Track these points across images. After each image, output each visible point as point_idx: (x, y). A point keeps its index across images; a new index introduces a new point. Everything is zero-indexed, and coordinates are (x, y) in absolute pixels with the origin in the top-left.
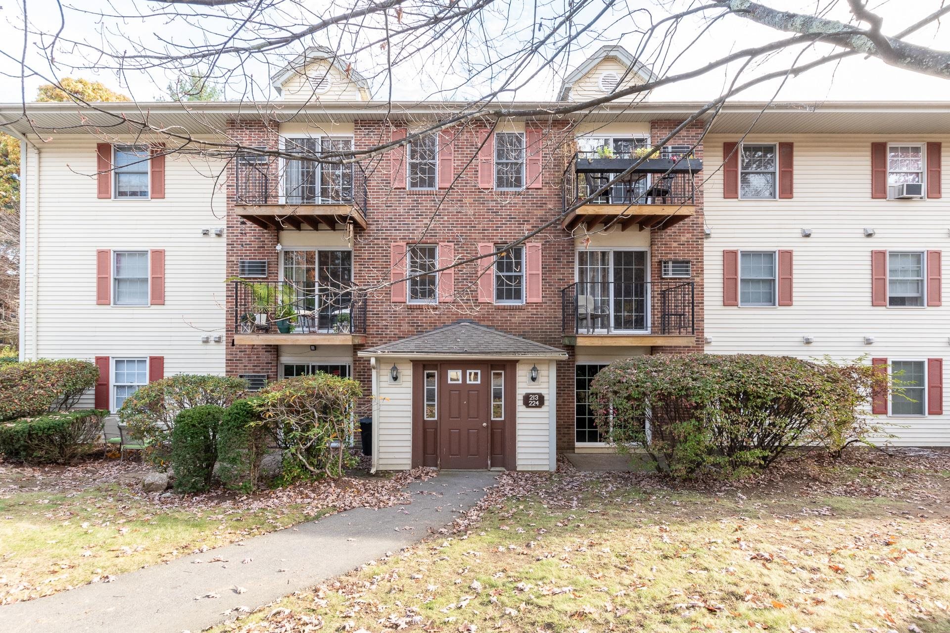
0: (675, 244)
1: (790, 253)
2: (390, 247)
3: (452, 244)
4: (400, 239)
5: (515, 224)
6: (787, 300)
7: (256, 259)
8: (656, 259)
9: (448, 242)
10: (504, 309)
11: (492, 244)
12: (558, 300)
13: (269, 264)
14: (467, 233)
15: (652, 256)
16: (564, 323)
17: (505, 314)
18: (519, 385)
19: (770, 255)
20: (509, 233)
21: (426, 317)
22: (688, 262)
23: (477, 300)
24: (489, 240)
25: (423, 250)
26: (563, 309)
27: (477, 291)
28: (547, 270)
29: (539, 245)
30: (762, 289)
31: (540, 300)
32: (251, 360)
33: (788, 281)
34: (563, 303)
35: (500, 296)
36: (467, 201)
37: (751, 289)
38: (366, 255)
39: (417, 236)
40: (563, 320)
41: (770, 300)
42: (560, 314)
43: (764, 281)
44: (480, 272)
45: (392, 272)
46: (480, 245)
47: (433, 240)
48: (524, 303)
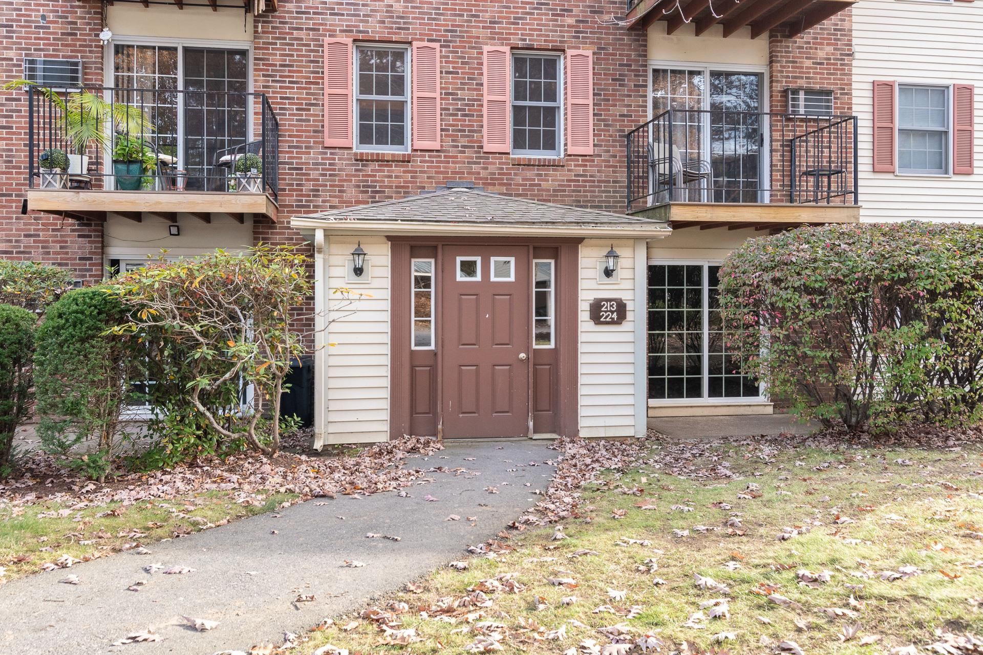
0: (808, 63)
1: (969, 89)
2: (322, 46)
3: (436, 45)
4: (341, 31)
5: (547, 15)
6: (966, 166)
7: (57, 56)
8: (778, 87)
9: (429, 41)
10: (529, 164)
11: (507, 49)
12: (619, 150)
13: (84, 68)
14: (462, 26)
15: (771, 82)
16: (629, 192)
17: (530, 173)
18: (582, 284)
19: (942, 90)
21: (390, 177)
22: (829, 93)
23: (482, 147)
24: (503, 40)
25: (381, 54)
26: (629, 167)
27: (480, 131)
28: (602, 98)
29: (589, 53)
30: (929, 147)
31: (589, 150)
32: (48, 253)
33: (966, 136)
34: (628, 157)
35: (519, 143)
37: (913, 145)
38: (276, 59)
39: (373, 27)
40: (629, 187)
41: (941, 165)
42: (622, 176)
43: (932, 133)
44: (486, 98)
45: (327, 91)
46: (486, 49)
47: (402, 36)
48: (562, 156)
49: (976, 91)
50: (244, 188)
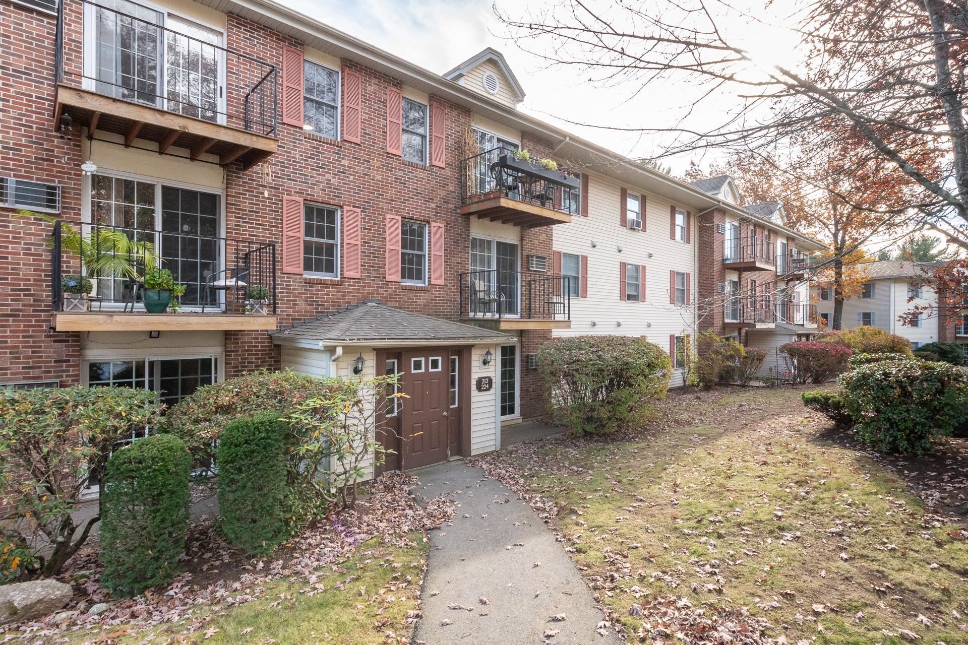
0: (536, 242)
1: (586, 258)
2: (282, 201)
3: (359, 210)
4: (295, 192)
5: (421, 200)
6: (585, 293)
8: (525, 253)
9: (354, 207)
10: (411, 289)
11: (399, 218)
12: (456, 282)
13: (63, 192)
14: (374, 200)
15: (522, 250)
16: (461, 307)
17: (411, 295)
18: (474, 370)
19: (576, 258)
20: (416, 208)
21: (329, 295)
22: (544, 258)
23: (385, 278)
24: (397, 212)
25: (320, 212)
26: (461, 293)
27: (384, 268)
28: (449, 252)
29: (442, 225)
30: (572, 283)
31: (442, 282)
32: (19, 358)
33: (585, 279)
34: (461, 286)
35: (404, 275)
36: (375, 163)
38: (246, 205)
39: (318, 194)
40: (461, 304)
41: (578, 293)
42: (458, 298)
43: (574, 277)
44: (388, 247)
45: (285, 233)
46: (388, 216)
47: (337, 201)
48: (427, 284)
49: (589, 259)
50: (257, 311)
